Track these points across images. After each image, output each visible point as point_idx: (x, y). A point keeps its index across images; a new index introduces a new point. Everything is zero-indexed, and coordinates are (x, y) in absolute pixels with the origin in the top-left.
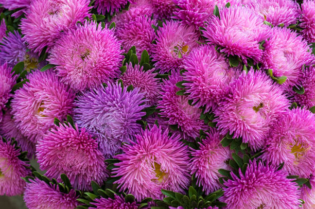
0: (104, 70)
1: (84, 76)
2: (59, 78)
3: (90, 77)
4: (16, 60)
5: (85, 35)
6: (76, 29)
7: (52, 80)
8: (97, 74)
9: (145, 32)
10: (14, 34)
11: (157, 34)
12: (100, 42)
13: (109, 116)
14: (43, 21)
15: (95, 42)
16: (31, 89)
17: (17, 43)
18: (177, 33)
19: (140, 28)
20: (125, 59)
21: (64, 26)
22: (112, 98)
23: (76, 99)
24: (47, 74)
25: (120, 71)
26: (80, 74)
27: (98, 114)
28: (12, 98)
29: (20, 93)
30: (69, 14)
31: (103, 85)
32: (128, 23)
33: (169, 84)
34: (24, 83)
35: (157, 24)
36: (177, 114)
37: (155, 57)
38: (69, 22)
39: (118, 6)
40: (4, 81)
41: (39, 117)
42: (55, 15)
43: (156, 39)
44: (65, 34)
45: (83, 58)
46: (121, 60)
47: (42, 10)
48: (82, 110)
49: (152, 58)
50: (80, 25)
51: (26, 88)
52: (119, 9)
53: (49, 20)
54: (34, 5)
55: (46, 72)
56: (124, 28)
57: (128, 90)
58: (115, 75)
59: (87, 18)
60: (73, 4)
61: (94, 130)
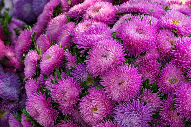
0: (131, 92)
1: (120, 94)
2: (106, 94)
3: (123, 95)
4: (82, 79)
5: (122, 71)
6: (117, 68)
7: (102, 94)
8: (127, 94)
9: (155, 70)
10: (82, 64)
11: (161, 72)
12: (130, 76)
13: (133, 118)
14: (98, 61)
15: (127, 76)
16: (91, 98)
17: (83, 69)
18: (172, 72)
19: (152, 68)
20: (143, 86)
21: (110, 66)
22: (136, 109)
23: (115, 106)
24: (99, 91)
25: (140, 93)
26: (118, 93)
27: (127, 117)
28: (79, 101)
29: (84, 99)
30: (113, 59)
31: (131, 101)
32: (145, 63)
33: (167, 103)
34: (87, 94)
35: (161, 65)
36: (170, 120)
37: (159, 85)
38: (113, 63)
39: (140, 53)
40: (76, 91)
41: (94, 114)
42: (105, 58)
43: (161, 75)
44: (111, 70)
45: (120, 84)
46: (141, 86)
47: (98, 54)
48: (118, 113)
49: (158, 86)
50: (119, 66)
51: (88, 98)
52: (140, 55)
53: (102, 60)
54: (94, 51)
55: (99, 89)
56: (143, 66)
57: (144, 105)
58: (137, 95)
59: (123, 61)
60: (116, 53)
61: (124, 125)
